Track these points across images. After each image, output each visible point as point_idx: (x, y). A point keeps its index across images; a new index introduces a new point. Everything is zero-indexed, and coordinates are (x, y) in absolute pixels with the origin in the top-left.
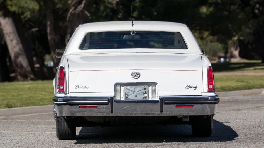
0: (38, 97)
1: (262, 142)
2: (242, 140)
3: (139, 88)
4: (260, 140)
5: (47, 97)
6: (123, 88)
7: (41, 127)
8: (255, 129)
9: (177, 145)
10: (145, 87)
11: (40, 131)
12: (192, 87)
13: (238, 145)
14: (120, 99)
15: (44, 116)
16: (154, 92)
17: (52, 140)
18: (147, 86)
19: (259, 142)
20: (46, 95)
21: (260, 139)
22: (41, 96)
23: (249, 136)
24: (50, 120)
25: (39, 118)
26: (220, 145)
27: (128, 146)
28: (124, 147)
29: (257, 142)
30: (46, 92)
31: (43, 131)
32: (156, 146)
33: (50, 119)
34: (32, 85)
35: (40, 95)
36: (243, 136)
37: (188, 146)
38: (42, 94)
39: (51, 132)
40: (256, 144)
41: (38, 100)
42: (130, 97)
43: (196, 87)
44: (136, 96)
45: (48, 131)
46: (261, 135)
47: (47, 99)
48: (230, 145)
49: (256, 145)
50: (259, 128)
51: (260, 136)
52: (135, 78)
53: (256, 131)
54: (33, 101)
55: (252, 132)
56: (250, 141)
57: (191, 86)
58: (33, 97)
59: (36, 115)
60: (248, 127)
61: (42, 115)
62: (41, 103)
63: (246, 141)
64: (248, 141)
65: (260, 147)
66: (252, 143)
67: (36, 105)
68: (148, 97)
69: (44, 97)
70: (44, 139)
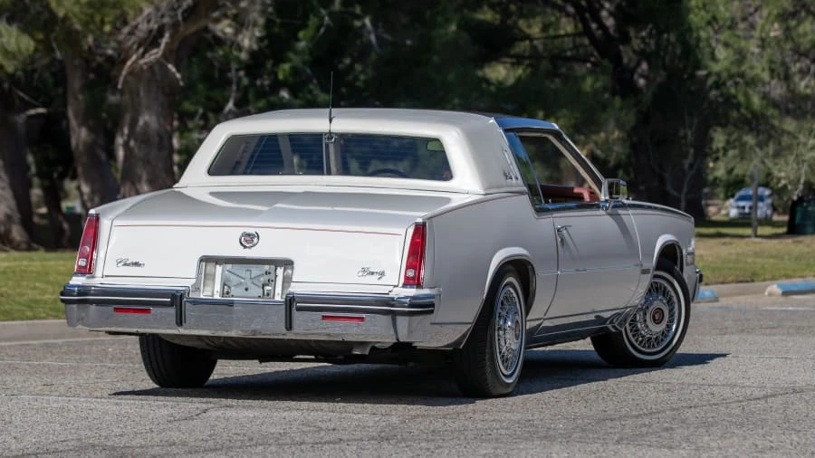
0: (24, 295)
1: (613, 439)
2: (561, 434)
3: (256, 270)
4: (608, 434)
5: (47, 297)
6: (219, 269)
7: (14, 381)
8: (600, 401)
9: (376, 442)
10: (267, 267)
11: (9, 392)
12: (373, 273)
13: (545, 448)
14: (210, 294)
15: (32, 349)
16: (287, 280)
17: (34, 418)
18: (273, 267)
19: (604, 439)
20: (44, 292)
21: (609, 430)
22: (31, 294)
23: (579, 422)
24: (45, 362)
25: (17, 353)
26: (496, 445)
27: (240, 440)
28: (228, 442)
29: (598, 438)
30: (48, 282)
31: (16, 392)
32: (317, 443)
33: (45, 358)
34: (12, 264)
35: (29, 292)
36: (565, 421)
37: (407, 447)
38: (35, 288)
39: (38, 395)
40: (595, 447)
41: (20, 304)
42: (234, 291)
43: (382, 274)
44: (247, 289)
45: (30, 393)
46: (612, 420)
47: (46, 302)
48: (521, 447)
49: (594, 449)
50: (611, 400)
51: (609, 424)
52: (245, 247)
53: (602, 407)
54: (7, 307)
55: (591, 410)
56: (580, 438)
57: (372, 270)
58: (9, 296)
59: (10, 347)
60: (582, 397)
61: (28, 345)
62: (29, 314)
63: (570, 437)
64: (574, 435)
65: (604, 454)
66: (585, 444)
67: (13, 319)
68: (272, 291)
69: (38, 297)
70: (11, 416)
